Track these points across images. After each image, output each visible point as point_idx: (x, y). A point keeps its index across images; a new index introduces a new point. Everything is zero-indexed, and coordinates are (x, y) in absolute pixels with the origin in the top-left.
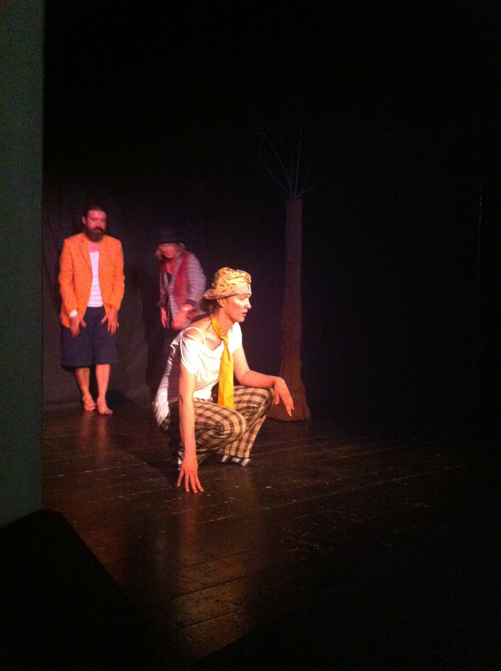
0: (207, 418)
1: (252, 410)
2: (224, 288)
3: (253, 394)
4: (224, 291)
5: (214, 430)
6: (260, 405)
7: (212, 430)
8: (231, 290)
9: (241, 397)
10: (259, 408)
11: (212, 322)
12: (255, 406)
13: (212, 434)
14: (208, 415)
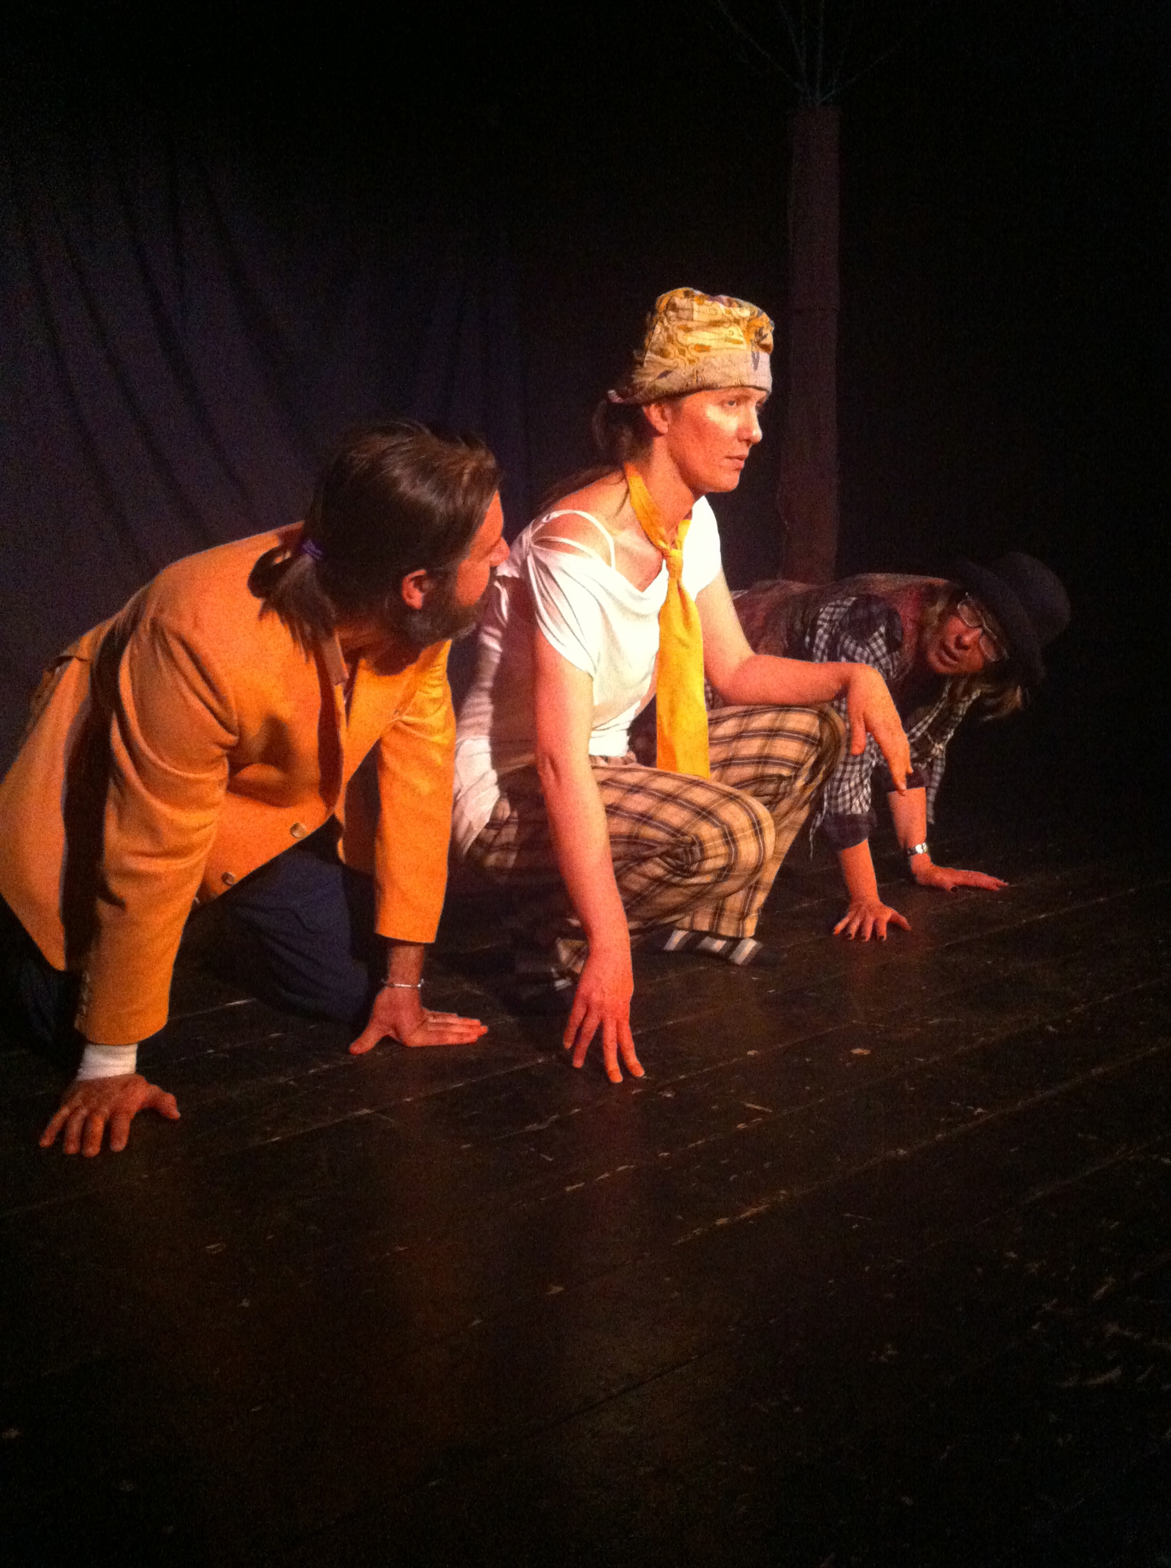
0: (638, 820)
1: (771, 787)
2: (668, 362)
3: (773, 733)
4: (665, 374)
5: (669, 860)
6: (799, 769)
7: (657, 859)
8: (690, 369)
9: (734, 744)
10: (796, 777)
11: (631, 488)
12: (785, 772)
13: (659, 871)
14: (640, 808)
